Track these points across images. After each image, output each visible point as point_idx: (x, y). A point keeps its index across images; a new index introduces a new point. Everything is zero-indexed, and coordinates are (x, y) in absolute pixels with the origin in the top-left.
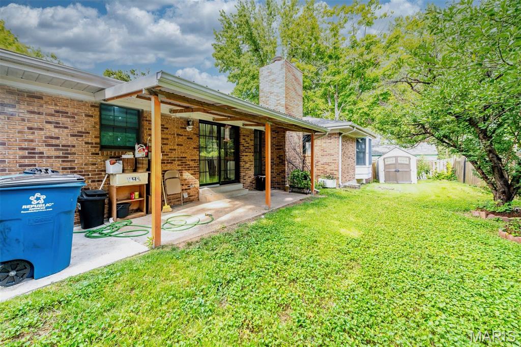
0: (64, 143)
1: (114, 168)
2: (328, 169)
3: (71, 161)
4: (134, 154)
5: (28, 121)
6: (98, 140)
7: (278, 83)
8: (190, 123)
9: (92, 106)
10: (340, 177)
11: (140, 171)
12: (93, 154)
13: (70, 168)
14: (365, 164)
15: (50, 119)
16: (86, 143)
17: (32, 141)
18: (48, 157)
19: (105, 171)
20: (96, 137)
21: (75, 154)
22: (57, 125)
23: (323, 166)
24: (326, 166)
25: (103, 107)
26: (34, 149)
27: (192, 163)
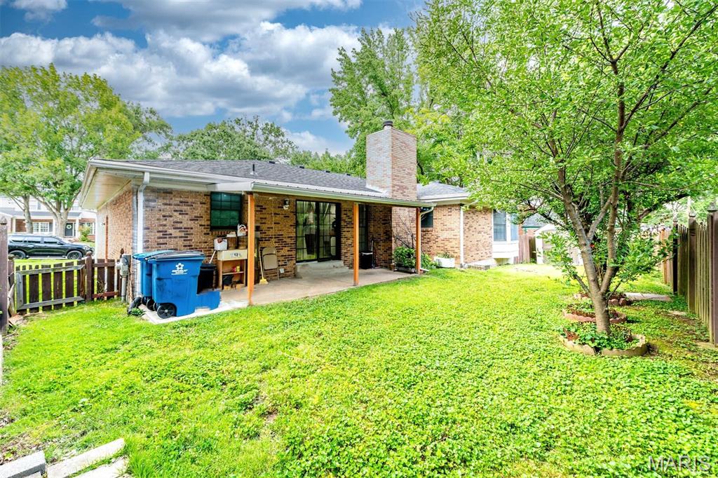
0: (185, 226)
1: (220, 246)
2: (449, 245)
3: (189, 240)
4: (236, 234)
5: (163, 210)
6: (209, 223)
7: (385, 152)
8: (287, 202)
9: (205, 195)
10: (462, 255)
11: (241, 248)
12: (205, 234)
13: (189, 246)
14: (505, 240)
15: (177, 208)
16: (201, 225)
17: (165, 225)
18: (175, 237)
19: (214, 248)
20: (207, 220)
21: (192, 234)
22: (181, 213)
23: (443, 242)
24: (447, 243)
25: (212, 195)
26: (166, 231)
27: (288, 241)
